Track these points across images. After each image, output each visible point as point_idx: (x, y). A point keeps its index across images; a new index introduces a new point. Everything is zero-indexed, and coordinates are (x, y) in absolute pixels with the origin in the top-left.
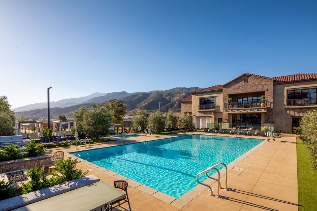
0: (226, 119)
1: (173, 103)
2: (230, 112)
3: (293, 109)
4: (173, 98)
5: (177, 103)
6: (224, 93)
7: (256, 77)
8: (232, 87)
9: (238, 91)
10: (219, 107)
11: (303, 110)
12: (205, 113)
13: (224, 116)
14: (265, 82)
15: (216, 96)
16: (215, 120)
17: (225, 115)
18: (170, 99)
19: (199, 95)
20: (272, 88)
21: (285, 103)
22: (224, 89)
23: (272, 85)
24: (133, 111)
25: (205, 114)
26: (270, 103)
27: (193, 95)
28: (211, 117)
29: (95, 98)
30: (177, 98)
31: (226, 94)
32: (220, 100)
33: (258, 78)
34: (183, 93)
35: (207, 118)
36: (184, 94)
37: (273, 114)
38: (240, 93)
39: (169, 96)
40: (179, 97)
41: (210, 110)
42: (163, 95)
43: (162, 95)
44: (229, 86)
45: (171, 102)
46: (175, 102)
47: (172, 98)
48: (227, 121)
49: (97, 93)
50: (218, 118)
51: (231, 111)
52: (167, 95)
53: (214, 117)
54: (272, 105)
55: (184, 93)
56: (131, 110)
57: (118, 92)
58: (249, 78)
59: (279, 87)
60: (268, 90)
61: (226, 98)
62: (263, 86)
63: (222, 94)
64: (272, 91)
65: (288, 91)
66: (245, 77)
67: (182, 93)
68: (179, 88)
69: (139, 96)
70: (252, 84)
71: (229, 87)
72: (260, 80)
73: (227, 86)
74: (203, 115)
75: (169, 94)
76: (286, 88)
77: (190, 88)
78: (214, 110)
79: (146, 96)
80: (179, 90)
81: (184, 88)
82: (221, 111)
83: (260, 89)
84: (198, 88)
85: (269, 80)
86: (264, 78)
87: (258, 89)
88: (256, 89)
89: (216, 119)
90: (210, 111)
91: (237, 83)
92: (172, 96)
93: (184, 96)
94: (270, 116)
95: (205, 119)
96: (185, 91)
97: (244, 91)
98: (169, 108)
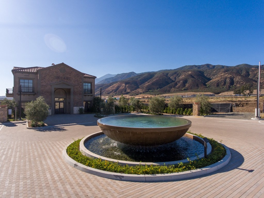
1: (177, 82)
4: (179, 77)
5: (181, 82)
24: (135, 92)
29: (106, 79)
30: (182, 77)
36: (190, 72)
40: (185, 75)
42: (169, 74)
46: (179, 82)
49: (109, 74)
52: (172, 75)
55: (191, 71)
56: (133, 90)
57: (127, 73)
67: (189, 71)
69: (144, 76)
75: (175, 73)
77: (202, 65)
79: (150, 75)
84: (210, 65)
98: (172, 88)
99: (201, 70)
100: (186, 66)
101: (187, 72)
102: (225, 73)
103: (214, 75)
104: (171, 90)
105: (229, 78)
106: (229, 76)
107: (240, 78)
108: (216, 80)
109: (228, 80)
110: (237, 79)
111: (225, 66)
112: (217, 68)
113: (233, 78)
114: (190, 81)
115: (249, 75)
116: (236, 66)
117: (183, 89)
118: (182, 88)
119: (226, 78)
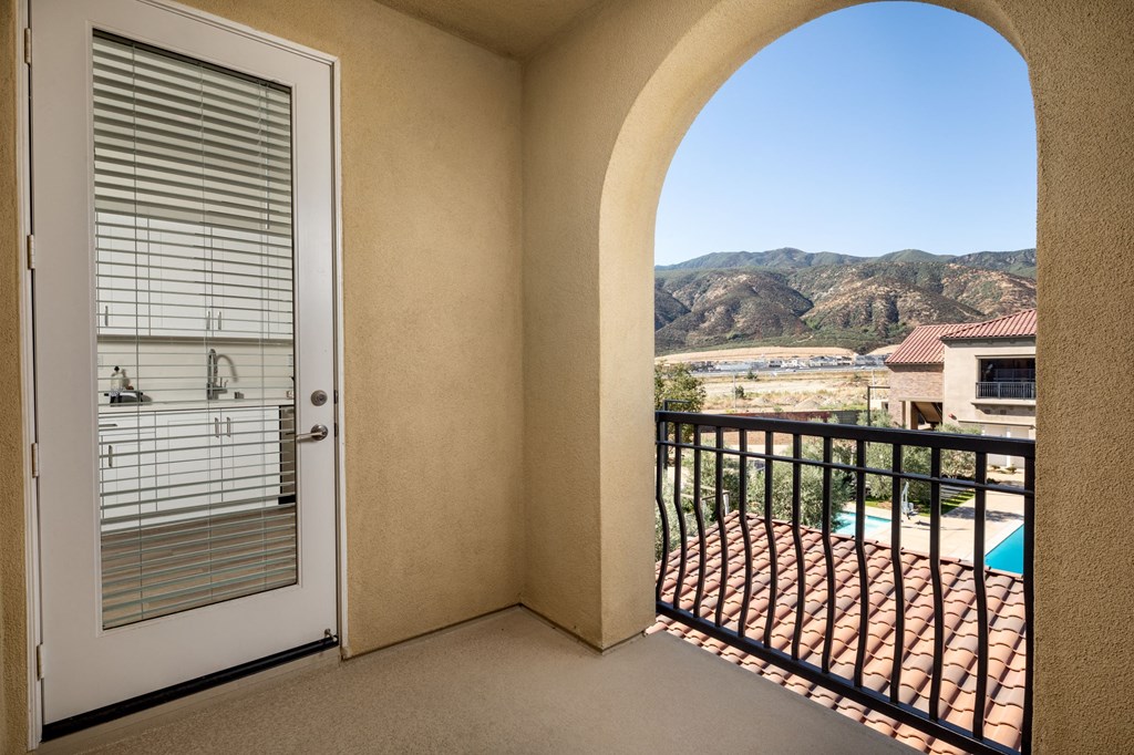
1: (702, 311)
4: (704, 292)
5: (718, 309)
12: (1003, 410)
18: (692, 299)
25: (1003, 413)
27: (946, 346)
30: (717, 292)
34: (741, 273)
35: (1011, 429)
36: (743, 278)
39: (688, 288)
40: (726, 287)
42: (666, 284)
46: (712, 309)
47: (701, 294)
52: (680, 285)
55: (745, 273)
67: (737, 272)
68: (722, 254)
75: (689, 279)
77: (767, 253)
81: (742, 257)
84: (796, 251)
92: (699, 285)
93: (745, 283)
96: (749, 264)
98: (687, 331)
99: (769, 266)
100: (714, 254)
101: (732, 275)
102: (866, 281)
103: (824, 288)
104: (688, 338)
105: (882, 297)
106: (883, 290)
107: (918, 298)
108: (839, 305)
109: (879, 305)
110: (909, 300)
111: (846, 256)
112: (820, 261)
113: (896, 297)
114: (749, 306)
115: (941, 288)
116: (883, 257)
117: (728, 336)
118: (724, 331)
119: (872, 299)
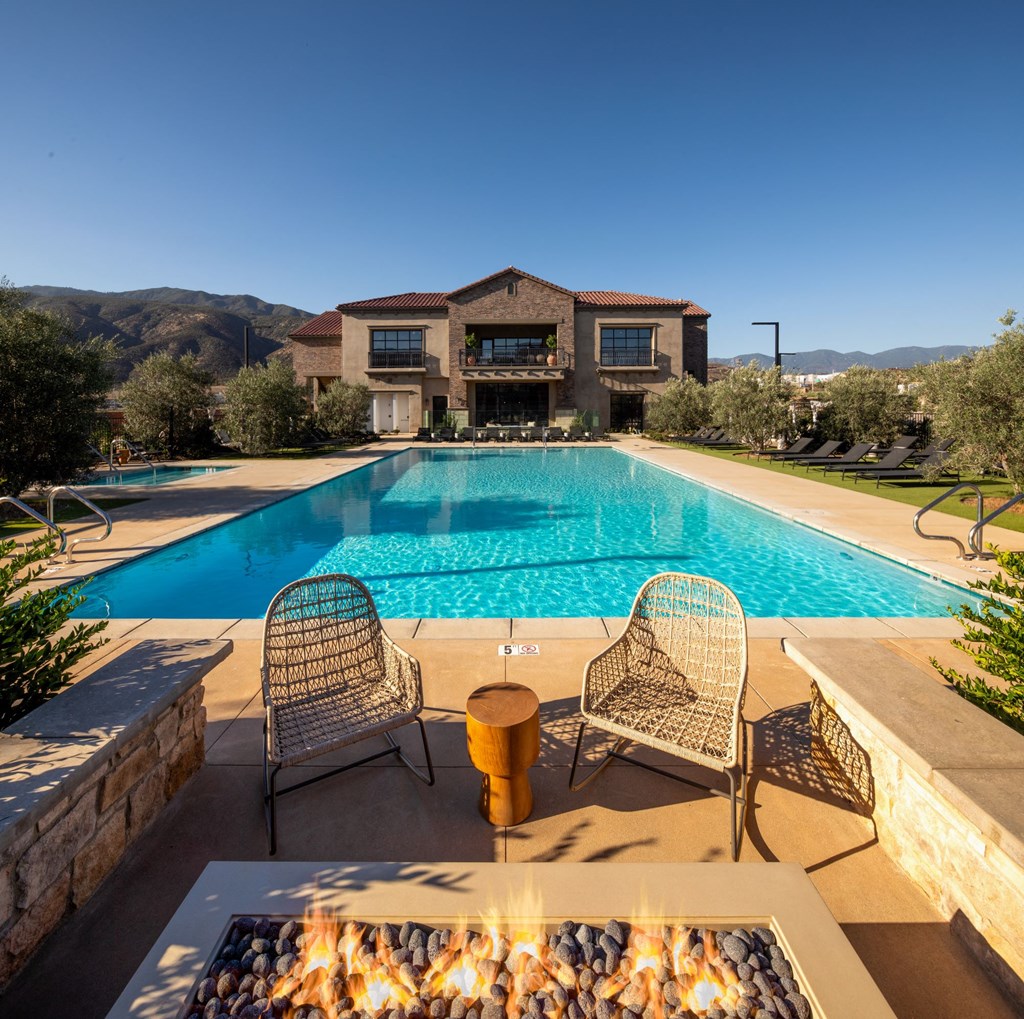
0: (460, 399)
2: (476, 376)
3: (613, 374)
6: (453, 318)
7: (535, 281)
8: (476, 304)
9: (492, 317)
10: (437, 360)
11: (631, 376)
12: (390, 378)
13: (454, 391)
14: (558, 299)
15: (426, 327)
16: (425, 401)
17: (456, 388)
18: (139, 333)
19: (367, 315)
20: (573, 319)
21: (597, 358)
22: (452, 307)
23: (572, 310)
25: (390, 381)
26: (569, 355)
27: (344, 316)
28: (412, 393)
31: (459, 322)
32: (439, 341)
33: (541, 286)
34: (199, 312)
35: (396, 396)
37: (573, 385)
38: (498, 322)
39: (134, 319)
41: (410, 370)
43: (98, 308)
44: (468, 299)
45: (143, 342)
47: (149, 328)
48: (462, 405)
50: (434, 398)
51: (479, 374)
53: (420, 392)
54: (573, 361)
58: (520, 283)
59: (585, 316)
60: (563, 322)
61: (459, 335)
62: (554, 310)
63: (447, 321)
64: (572, 324)
65: (602, 329)
66: (508, 279)
70: (528, 303)
71: (467, 302)
72: (545, 292)
73: (462, 296)
74: (382, 386)
76: (598, 321)
78: (423, 369)
80: (175, 298)
82: (445, 373)
83: (545, 318)
85: (565, 297)
86: (555, 289)
87: (542, 317)
88: (537, 316)
89: (427, 400)
90: (410, 374)
91: (490, 294)
92: (147, 317)
93: (202, 322)
94: (568, 390)
95: (392, 399)
96: (207, 304)
97: (508, 317)
